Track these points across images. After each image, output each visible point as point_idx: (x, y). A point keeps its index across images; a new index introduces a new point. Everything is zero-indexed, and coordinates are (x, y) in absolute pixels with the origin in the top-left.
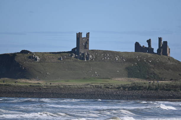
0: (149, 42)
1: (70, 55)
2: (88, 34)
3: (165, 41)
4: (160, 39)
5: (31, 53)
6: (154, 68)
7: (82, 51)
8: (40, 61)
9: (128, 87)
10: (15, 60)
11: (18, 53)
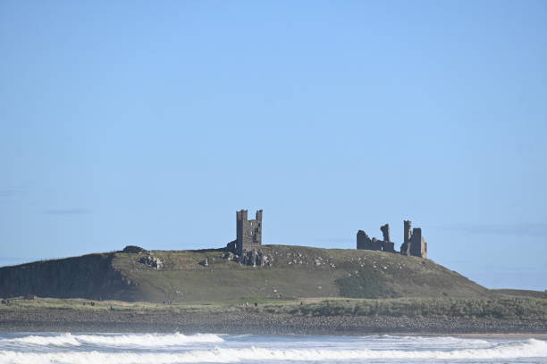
0: (385, 229)
1: (223, 255)
2: (259, 214)
3: (417, 227)
4: (407, 224)
5: (144, 251)
6: (392, 282)
7: (247, 247)
8: (163, 268)
9: (312, 310)
10: (111, 267)
11: (118, 252)
